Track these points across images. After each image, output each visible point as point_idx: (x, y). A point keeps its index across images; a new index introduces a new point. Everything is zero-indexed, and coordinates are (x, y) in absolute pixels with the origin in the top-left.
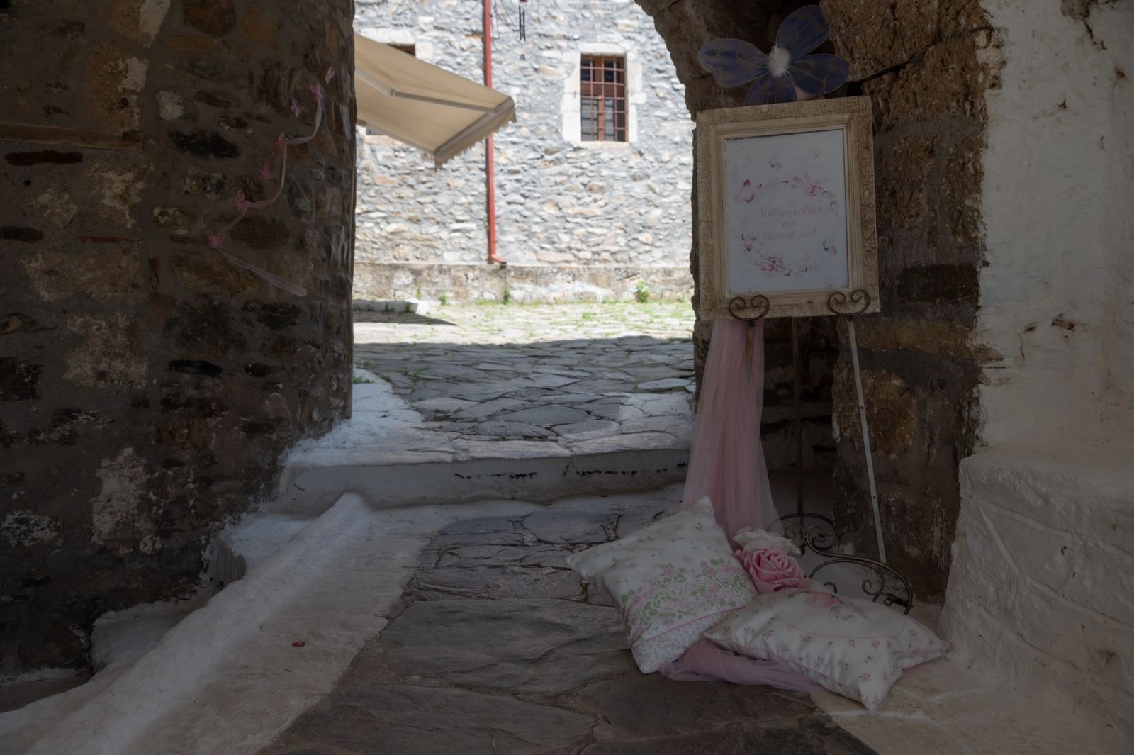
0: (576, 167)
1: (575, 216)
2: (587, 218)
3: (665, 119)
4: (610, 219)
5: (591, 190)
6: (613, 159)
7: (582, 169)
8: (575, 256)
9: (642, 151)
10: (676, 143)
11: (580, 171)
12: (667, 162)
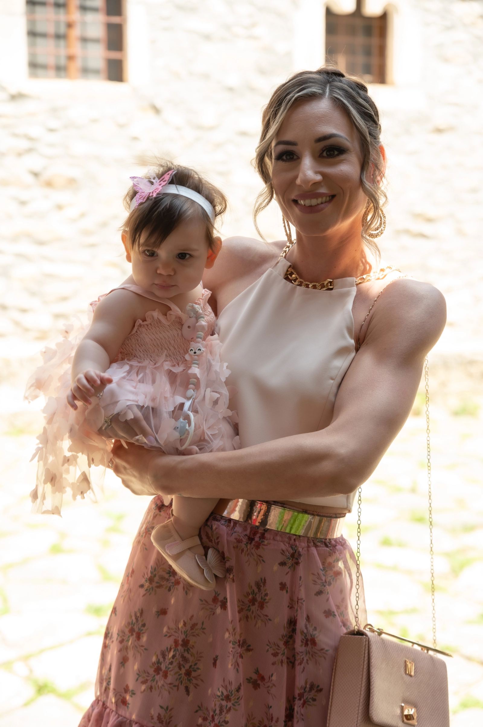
0: (15, 135)
1: (15, 239)
2: (41, 243)
3: (207, 37)
4: (92, 246)
5: (49, 184)
6: (94, 121)
7: (30, 139)
8: (17, 323)
9: (158, 104)
10: (231, 89)
11: (24, 144)
12: (211, 128)
